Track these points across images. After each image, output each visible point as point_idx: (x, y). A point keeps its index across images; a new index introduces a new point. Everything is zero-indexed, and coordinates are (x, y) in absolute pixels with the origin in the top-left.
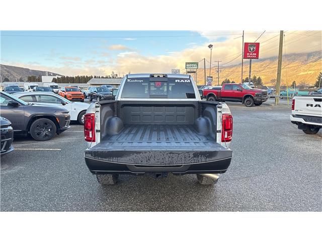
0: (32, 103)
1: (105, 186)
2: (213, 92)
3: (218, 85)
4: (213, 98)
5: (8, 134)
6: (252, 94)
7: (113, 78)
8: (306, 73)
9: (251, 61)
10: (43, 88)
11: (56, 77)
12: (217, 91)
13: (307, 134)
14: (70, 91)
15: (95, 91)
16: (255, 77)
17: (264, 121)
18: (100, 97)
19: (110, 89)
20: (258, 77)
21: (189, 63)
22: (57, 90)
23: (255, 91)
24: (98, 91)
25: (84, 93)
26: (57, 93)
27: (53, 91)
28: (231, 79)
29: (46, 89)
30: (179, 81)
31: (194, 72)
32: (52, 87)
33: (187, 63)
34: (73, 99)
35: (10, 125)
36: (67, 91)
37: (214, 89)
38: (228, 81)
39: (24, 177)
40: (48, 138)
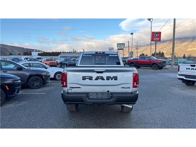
0: (29, 68)
1: (71, 112)
2: (133, 61)
3: (137, 57)
4: (133, 65)
5: (18, 84)
6: (157, 62)
7: (74, 53)
8: (192, 49)
9: (156, 43)
10: (33, 59)
11: (40, 53)
12: (135, 60)
13: (188, 85)
14: (49, 61)
15: (63, 61)
16: (160, 52)
17: (163, 78)
18: (66, 64)
19: (72, 59)
20: (162, 52)
21: (119, 44)
22: (41, 60)
23: (159, 61)
24: (65, 61)
25: (57, 62)
26: (41, 62)
27: (39, 61)
28: (145, 53)
29: (35, 60)
30: (111, 55)
31: (123, 49)
32: (38, 58)
33: (118, 44)
34: (50, 65)
35: (20, 80)
36: (47, 61)
37: (134, 59)
38: (143, 55)
39: (28, 107)
40: (38, 87)
